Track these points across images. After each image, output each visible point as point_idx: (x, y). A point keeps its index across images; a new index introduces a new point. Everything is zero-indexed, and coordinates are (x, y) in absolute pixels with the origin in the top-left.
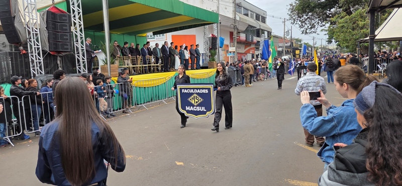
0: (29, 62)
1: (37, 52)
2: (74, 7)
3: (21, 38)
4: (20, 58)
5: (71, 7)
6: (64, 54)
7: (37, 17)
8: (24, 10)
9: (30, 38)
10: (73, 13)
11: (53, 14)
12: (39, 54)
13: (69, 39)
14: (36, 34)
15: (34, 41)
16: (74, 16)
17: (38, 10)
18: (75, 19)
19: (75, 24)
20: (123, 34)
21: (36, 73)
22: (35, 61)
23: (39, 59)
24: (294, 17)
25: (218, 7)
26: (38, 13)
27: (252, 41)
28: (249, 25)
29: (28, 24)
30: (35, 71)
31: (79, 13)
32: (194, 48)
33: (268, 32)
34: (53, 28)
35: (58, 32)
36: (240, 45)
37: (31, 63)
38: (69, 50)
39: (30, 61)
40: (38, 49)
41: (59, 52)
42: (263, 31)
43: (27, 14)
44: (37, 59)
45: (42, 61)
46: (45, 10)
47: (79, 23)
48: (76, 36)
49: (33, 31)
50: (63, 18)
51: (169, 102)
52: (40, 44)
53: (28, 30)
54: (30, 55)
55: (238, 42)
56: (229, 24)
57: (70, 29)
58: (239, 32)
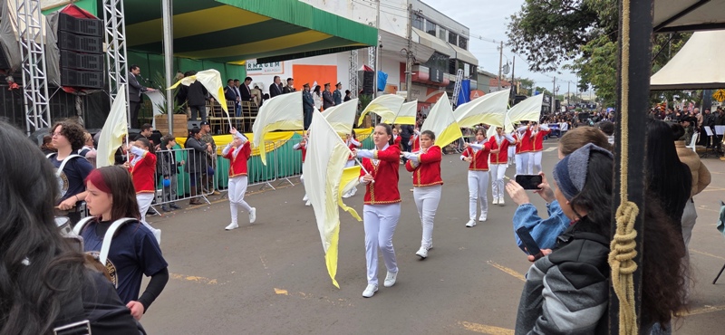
0: (24, 105)
1: (38, 86)
2: (110, 8)
3: (10, 60)
4: (6, 97)
5: (105, 7)
6: (88, 92)
7: (40, 23)
8: (18, 11)
9: (28, 62)
10: (108, 18)
11: (70, 19)
12: (42, 91)
13: (98, 66)
14: (39, 55)
15: (34, 67)
16: (110, 25)
17: (43, 11)
18: (111, 31)
19: (111, 38)
20: (203, 60)
21: (35, 125)
22: (35, 103)
23: (42, 101)
24: (517, 40)
25: (378, 17)
26: (43, 17)
27: (441, 79)
28: (436, 52)
29: (24, 36)
30: (33, 121)
31: (119, 19)
32: (332, 89)
33: (471, 65)
34: (69, 44)
35: (79, 52)
36: (418, 88)
37: (27, 107)
38: (98, 86)
39: (26, 103)
40: (41, 81)
41: (80, 89)
42: (462, 63)
43: (22, 17)
44: (39, 100)
45: (47, 103)
46: (55, 12)
47: (119, 36)
48: (112, 60)
49: (32, 49)
50: (89, 27)
51: (279, 186)
52: (44, 73)
53: (24, 47)
54: (25, 91)
55: (413, 82)
56: (398, 48)
57: (101, 47)
58: (418, 64)
